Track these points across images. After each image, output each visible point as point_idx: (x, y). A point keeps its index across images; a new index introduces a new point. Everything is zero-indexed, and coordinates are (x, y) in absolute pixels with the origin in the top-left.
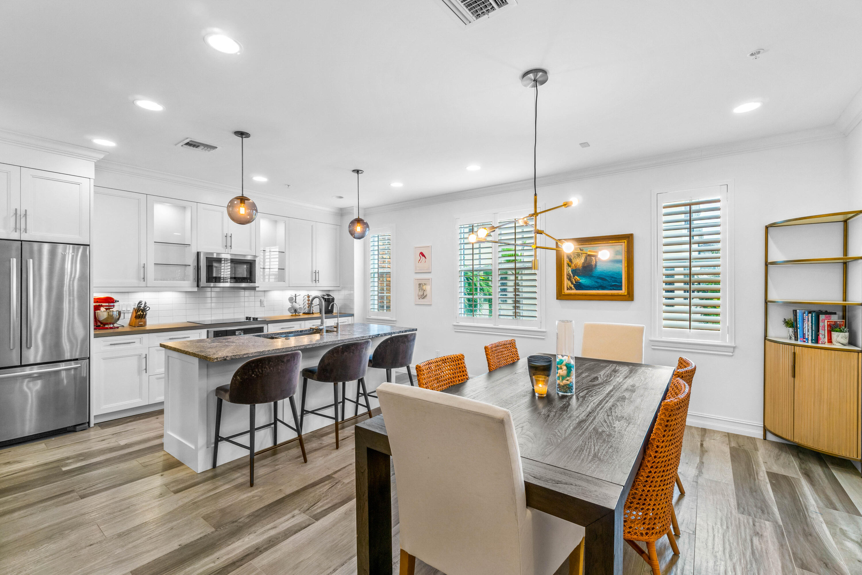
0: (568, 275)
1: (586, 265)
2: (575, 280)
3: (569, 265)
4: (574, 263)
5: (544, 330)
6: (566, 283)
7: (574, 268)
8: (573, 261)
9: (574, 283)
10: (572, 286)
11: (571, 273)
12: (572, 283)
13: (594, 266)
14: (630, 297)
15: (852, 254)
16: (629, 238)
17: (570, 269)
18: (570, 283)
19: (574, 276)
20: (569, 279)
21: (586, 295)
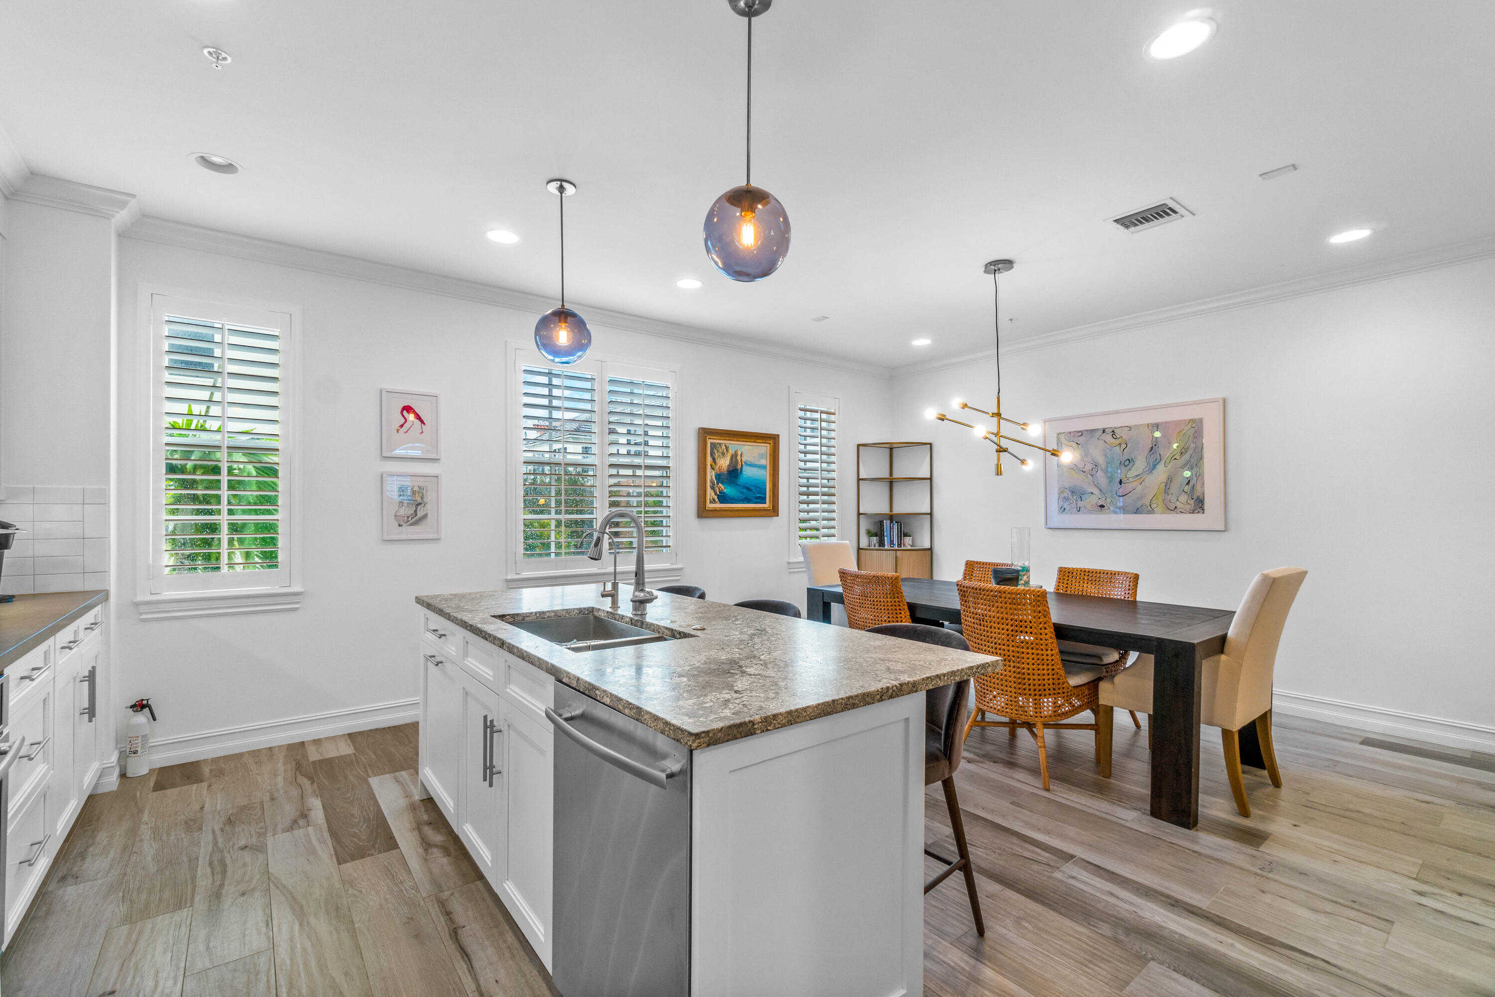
0: (712, 482)
1: (731, 469)
2: (719, 488)
3: (713, 468)
4: (719, 465)
5: (680, 566)
6: (710, 494)
7: (718, 472)
8: (717, 461)
9: (718, 493)
10: (716, 497)
11: (714, 479)
12: (716, 494)
13: (739, 471)
14: (774, 511)
15: (895, 475)
16: (773, 440)
17: (713, 473)
18: (713, 494)
19: (718, 484)
20: (713, 488)
21: (732, 511)
